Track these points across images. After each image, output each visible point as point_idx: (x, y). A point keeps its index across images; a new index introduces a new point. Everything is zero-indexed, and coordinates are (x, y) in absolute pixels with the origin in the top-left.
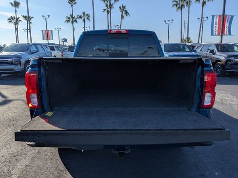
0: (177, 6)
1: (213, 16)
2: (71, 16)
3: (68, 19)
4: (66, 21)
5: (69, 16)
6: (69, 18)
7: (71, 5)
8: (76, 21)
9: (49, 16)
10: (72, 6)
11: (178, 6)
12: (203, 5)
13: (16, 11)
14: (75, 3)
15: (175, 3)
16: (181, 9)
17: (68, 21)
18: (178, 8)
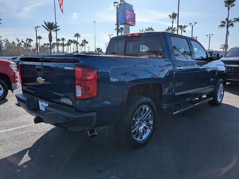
2: (227, 20)
3: (223, 24)
4: (221, 25)
5: (225, 20)
6: (224, 22)
7: (227, 8)
8: (232, 25)
9: (196, 23)
10: (229, 9)
13: (173, 22)
14: (234, 5)
17: (222, 26)
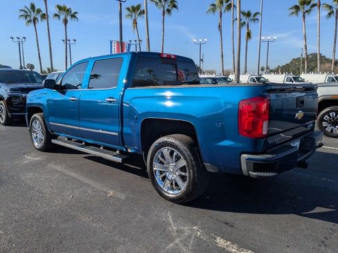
0: (26, 18)
1: (111, 42)
11: (28, 19)
12: (66, 24)
15: (23, 13)
16: (35, 24)
18: (30, 21)
